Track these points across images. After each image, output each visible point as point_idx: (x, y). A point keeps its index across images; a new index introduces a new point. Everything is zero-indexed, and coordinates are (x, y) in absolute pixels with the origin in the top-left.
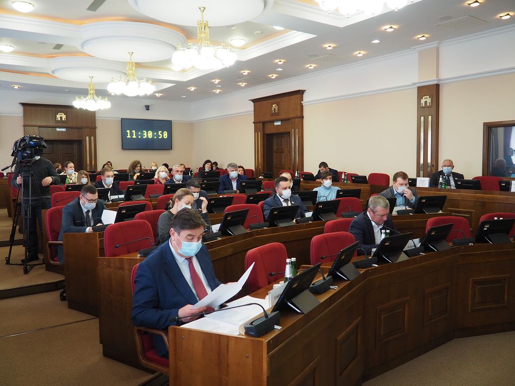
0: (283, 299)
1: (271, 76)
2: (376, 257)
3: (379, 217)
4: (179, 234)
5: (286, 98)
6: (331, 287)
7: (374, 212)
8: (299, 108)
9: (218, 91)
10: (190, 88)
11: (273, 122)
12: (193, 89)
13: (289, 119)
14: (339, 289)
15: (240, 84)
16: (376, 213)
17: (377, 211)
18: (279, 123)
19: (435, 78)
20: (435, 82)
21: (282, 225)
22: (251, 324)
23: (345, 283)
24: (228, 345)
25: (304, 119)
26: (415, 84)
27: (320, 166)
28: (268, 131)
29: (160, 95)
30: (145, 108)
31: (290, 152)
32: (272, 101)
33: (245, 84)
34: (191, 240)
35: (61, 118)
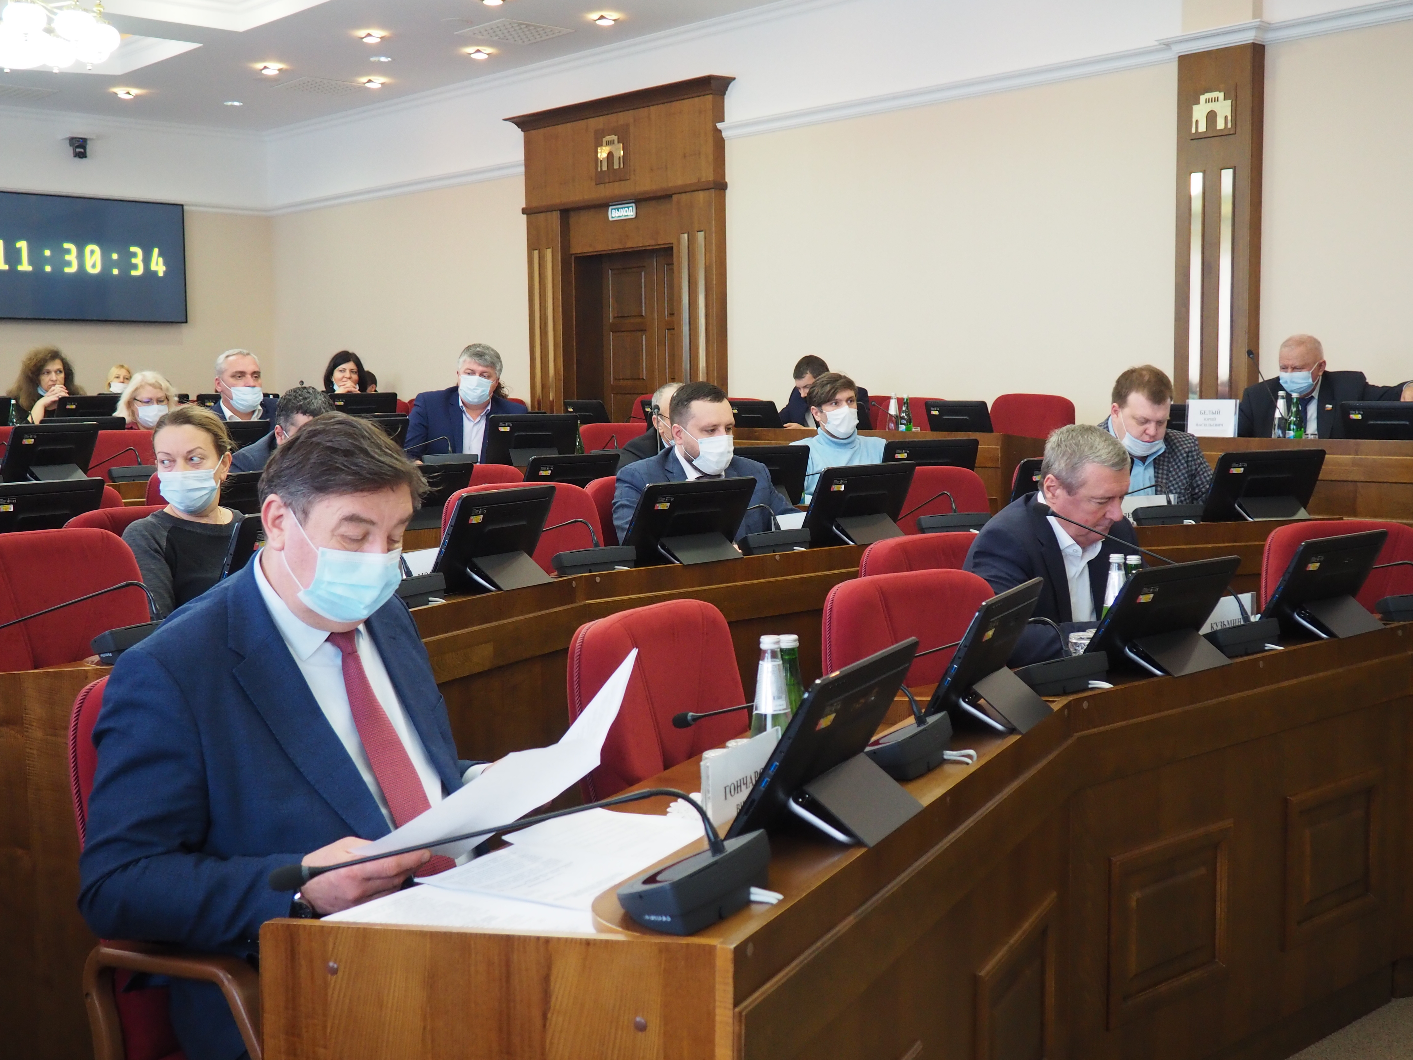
0: (771, 788)
1: (594, 16)
2: (1103, 653)
3: (1092, 506)
4: (304, 514)
5: (655, 111)
6: (949, 754)
7: (1070, 489)
8: (708, 148)
9: (377, 82)
10: (260, 66)
11: (604, 206)
12: (272, 68)
13: (664, 197)
14: (983, 761)
15: (470, 50)
16: (1083, 492)
17: (1083, 484)
18: (628, 212)
19: (1247, 19)
20: (1248, 37)
21: (688, 557)
22: (651, 879)
23: (999, 742)
24: (546, 979)
25: (728, 192)
26: (1167, 45)
27: (799, 372)
28: (581, 246)
29: (135, 91)
30: (70, 150)
31: (672, 327)
32: (596, 123)
33: (489, 50)
34: (359, 542)
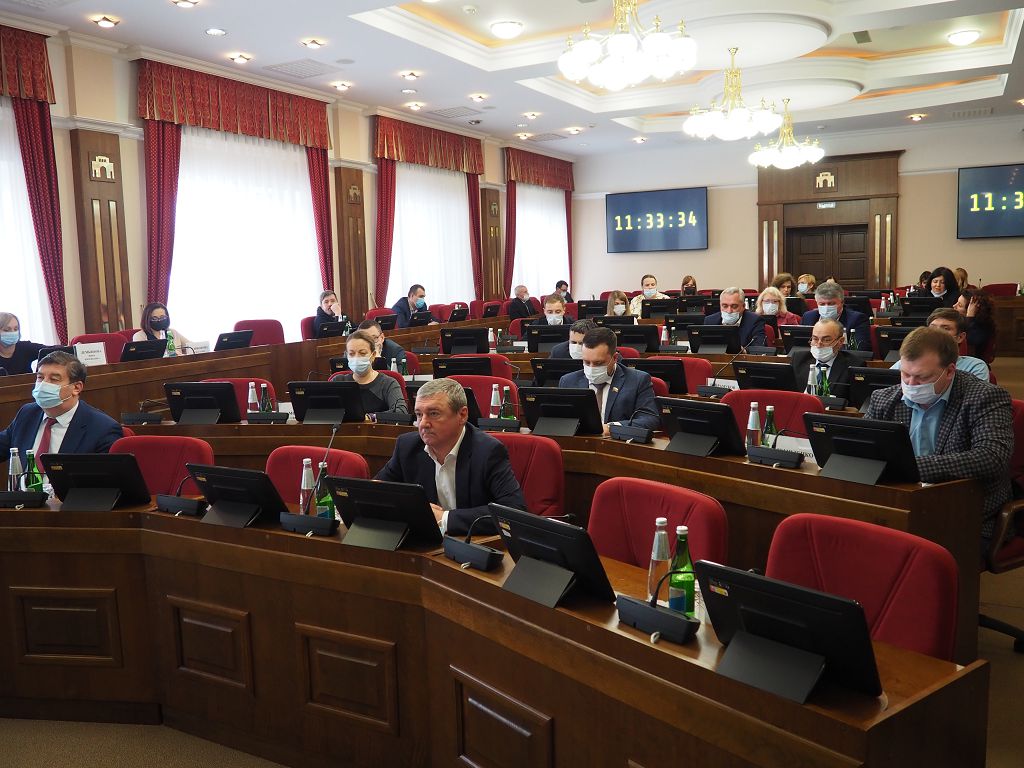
35: (825, 182)
